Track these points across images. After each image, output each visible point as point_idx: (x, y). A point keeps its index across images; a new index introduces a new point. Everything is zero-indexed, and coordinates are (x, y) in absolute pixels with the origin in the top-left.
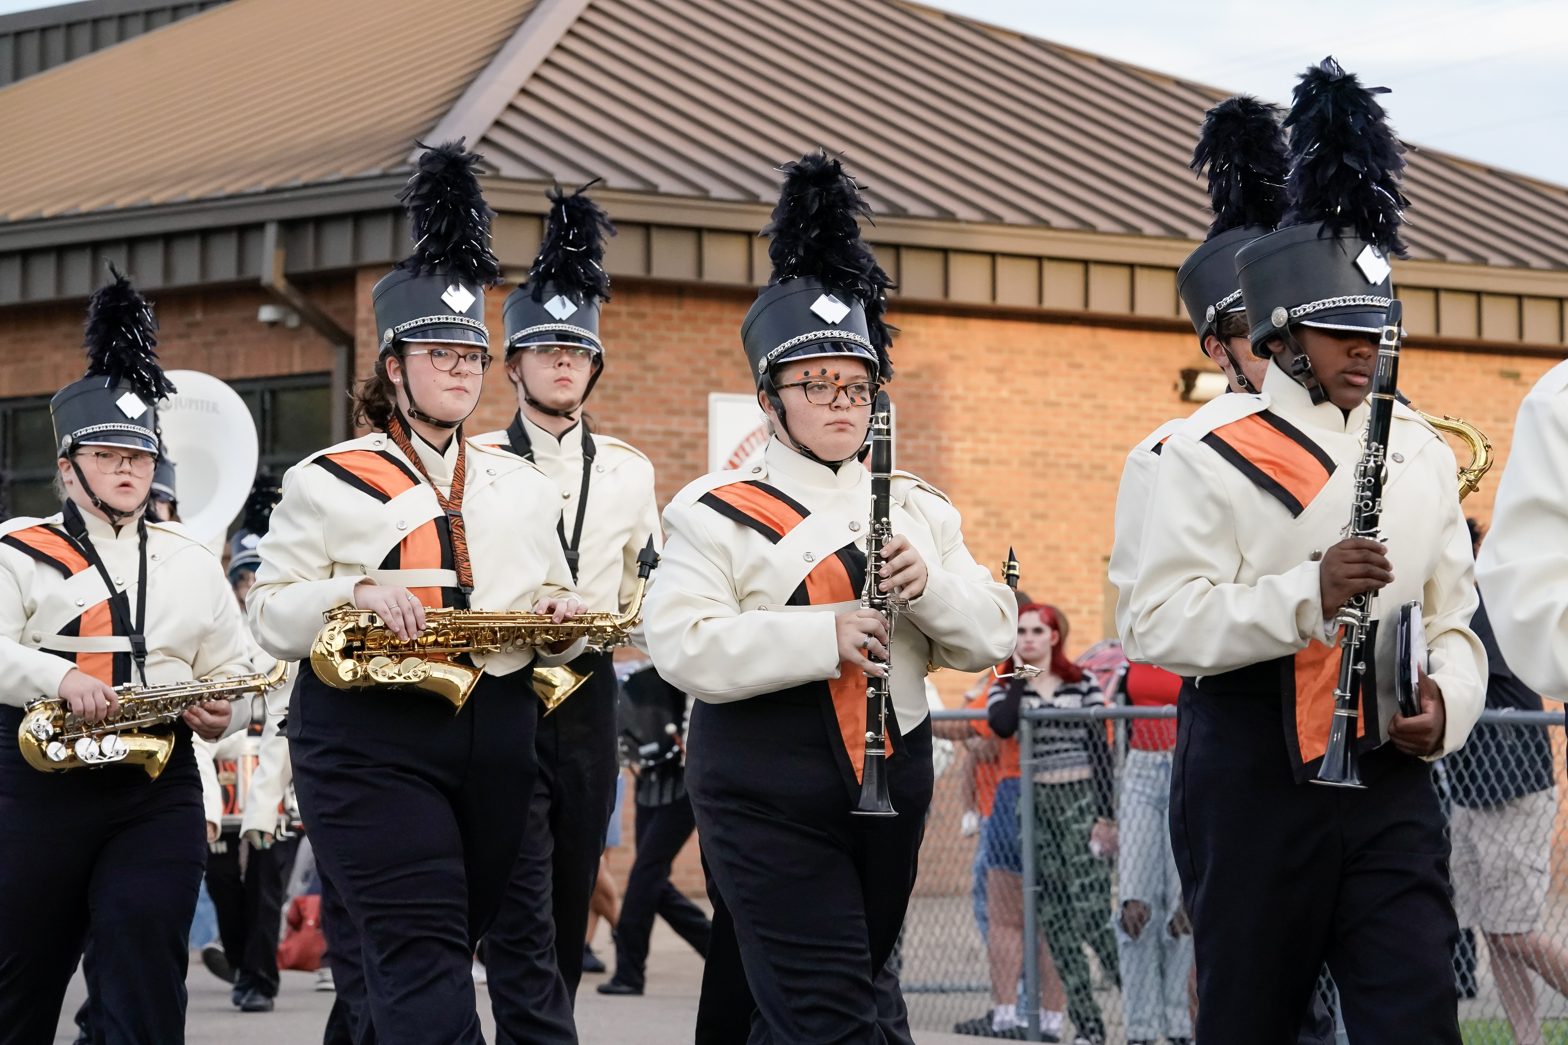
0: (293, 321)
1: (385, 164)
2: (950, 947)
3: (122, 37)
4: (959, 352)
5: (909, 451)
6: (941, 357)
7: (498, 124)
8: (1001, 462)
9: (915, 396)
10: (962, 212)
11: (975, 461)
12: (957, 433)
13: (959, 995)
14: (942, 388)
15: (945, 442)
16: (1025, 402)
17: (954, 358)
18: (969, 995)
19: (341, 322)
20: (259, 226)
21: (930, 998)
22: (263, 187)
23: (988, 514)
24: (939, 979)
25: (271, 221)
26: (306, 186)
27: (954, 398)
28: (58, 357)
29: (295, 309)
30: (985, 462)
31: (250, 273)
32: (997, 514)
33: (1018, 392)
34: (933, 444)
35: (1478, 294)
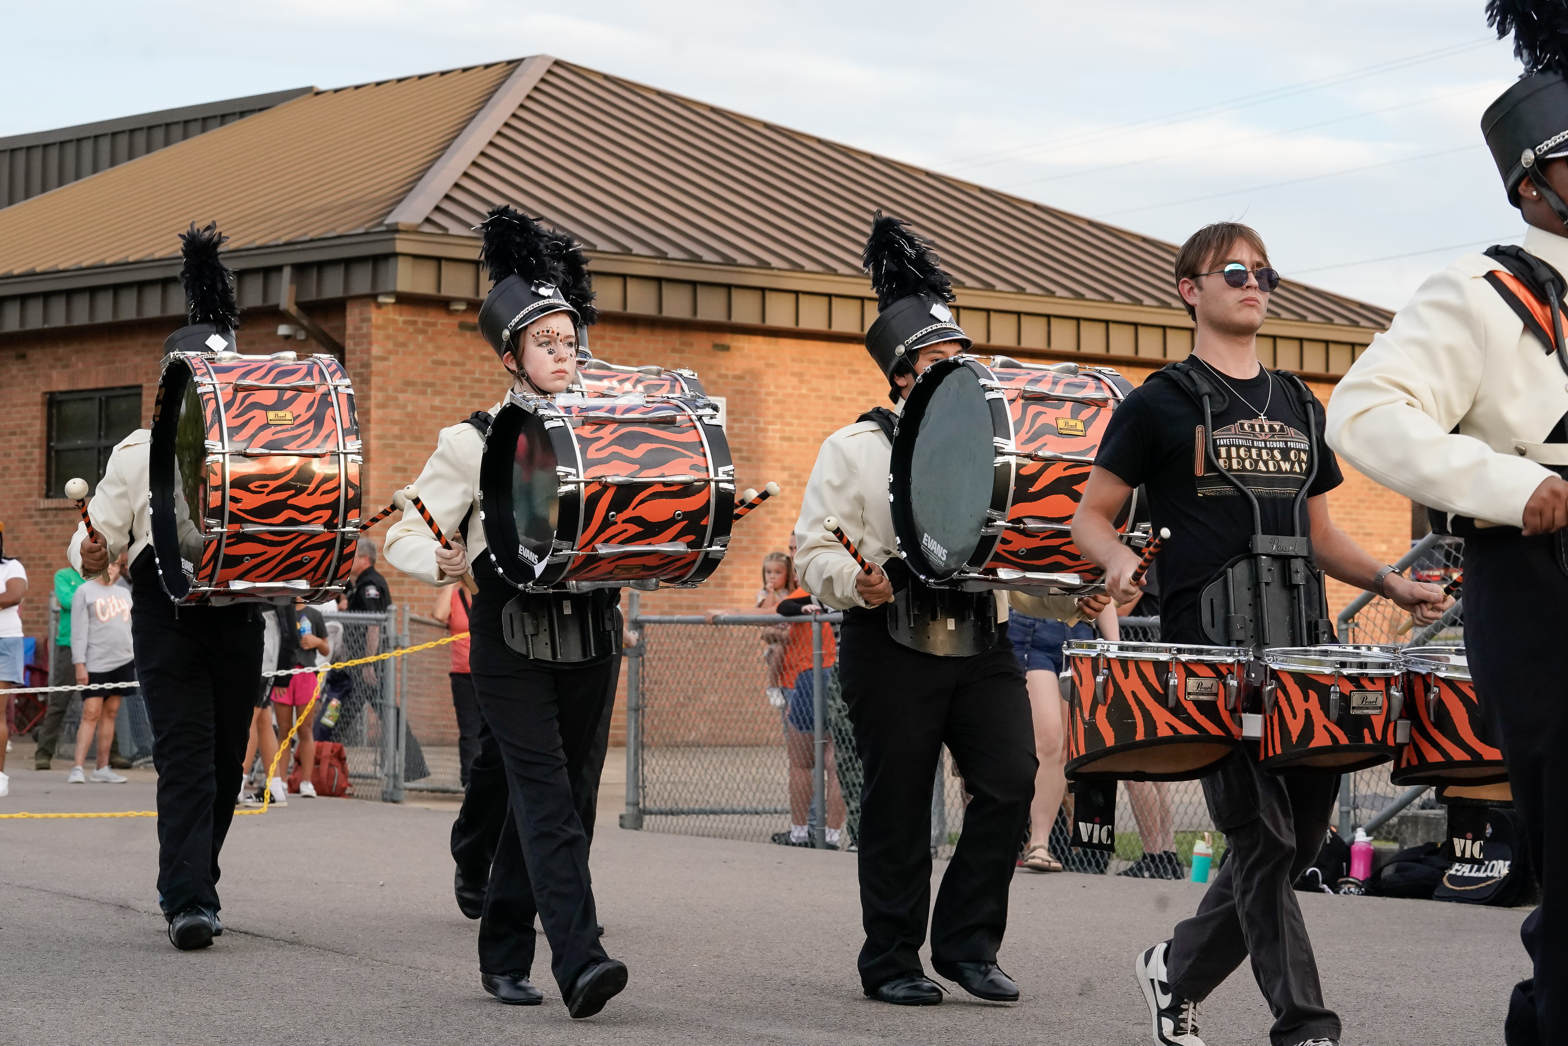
0: (302, 336)
1: (367, 225)
2: (763, 782)
3: (185, 136)
4: (772, 361)
5: (736, 431)
6: (759, 364)
7: (447, 197)
8: (800, 439)
9: (739, 392)
10: (775, 262)
11: (783, 439)
12: (770, 419)
13: (769, 815)
14: (760, 386)
15: (762, 425)
16: (819, 397)
17: (768, 365)
18: (776, 816)
19: (335, 336)
20: (279, 269)
21: (748, 818)
22: (281, 241)
23: (791, 476)
24: (754, 804)
25: (287, 265)
26: (312, 240)
27: (769, 394)
28: (138, 360)
29: (303, 327)
30: (790, 439)
31: (272, 302)
32: (797, 476)
33: (813, 390)
34: (753, 426)
35: (1136, 325)
